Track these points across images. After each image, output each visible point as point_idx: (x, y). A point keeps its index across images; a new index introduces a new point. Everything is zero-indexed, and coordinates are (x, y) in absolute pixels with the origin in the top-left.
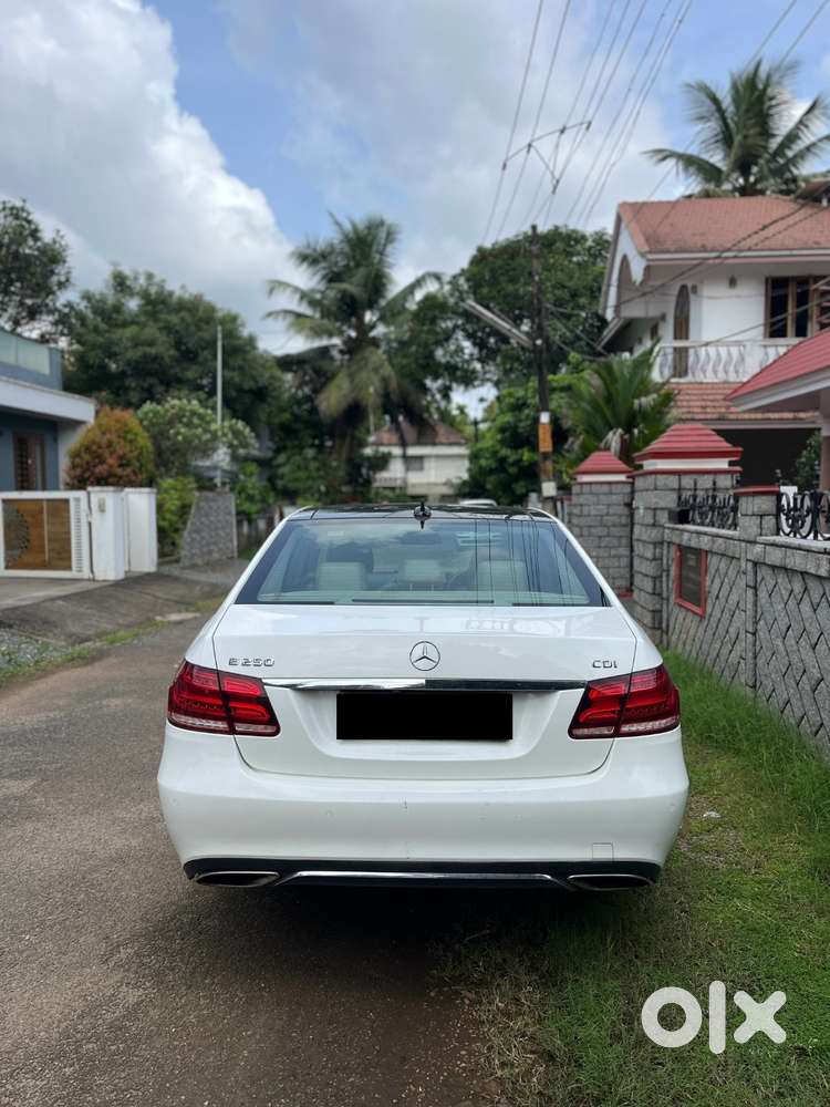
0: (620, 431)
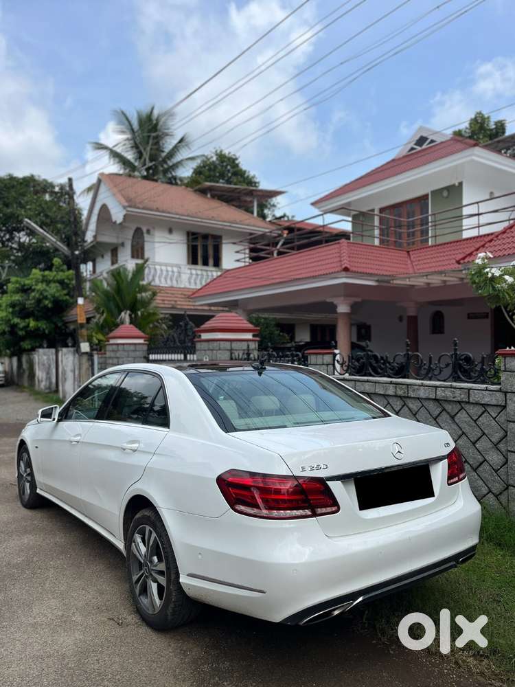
0: (128, 312)
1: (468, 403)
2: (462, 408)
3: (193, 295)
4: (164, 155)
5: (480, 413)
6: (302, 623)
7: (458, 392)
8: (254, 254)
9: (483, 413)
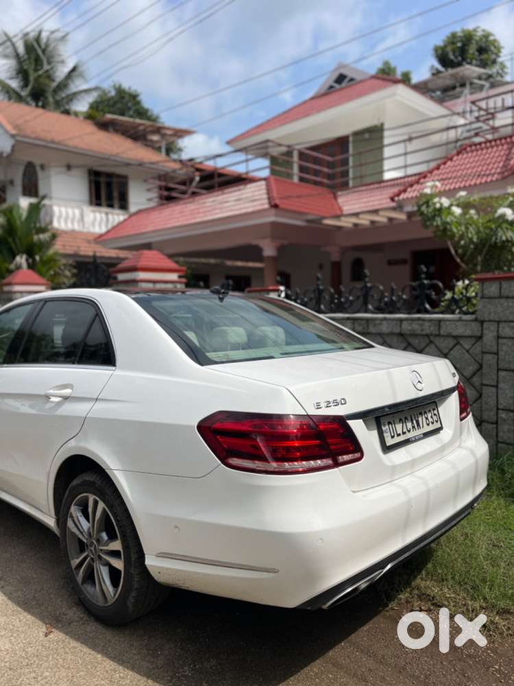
0: (25, 256)
1: (439, 335)
2: (431, 342)
3: (100, 239)
4: (54, 85)
5: (451, 346)
6: (325, 607)
7: (427, 324)
8: (165, 193)
9: (455, 346)
